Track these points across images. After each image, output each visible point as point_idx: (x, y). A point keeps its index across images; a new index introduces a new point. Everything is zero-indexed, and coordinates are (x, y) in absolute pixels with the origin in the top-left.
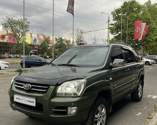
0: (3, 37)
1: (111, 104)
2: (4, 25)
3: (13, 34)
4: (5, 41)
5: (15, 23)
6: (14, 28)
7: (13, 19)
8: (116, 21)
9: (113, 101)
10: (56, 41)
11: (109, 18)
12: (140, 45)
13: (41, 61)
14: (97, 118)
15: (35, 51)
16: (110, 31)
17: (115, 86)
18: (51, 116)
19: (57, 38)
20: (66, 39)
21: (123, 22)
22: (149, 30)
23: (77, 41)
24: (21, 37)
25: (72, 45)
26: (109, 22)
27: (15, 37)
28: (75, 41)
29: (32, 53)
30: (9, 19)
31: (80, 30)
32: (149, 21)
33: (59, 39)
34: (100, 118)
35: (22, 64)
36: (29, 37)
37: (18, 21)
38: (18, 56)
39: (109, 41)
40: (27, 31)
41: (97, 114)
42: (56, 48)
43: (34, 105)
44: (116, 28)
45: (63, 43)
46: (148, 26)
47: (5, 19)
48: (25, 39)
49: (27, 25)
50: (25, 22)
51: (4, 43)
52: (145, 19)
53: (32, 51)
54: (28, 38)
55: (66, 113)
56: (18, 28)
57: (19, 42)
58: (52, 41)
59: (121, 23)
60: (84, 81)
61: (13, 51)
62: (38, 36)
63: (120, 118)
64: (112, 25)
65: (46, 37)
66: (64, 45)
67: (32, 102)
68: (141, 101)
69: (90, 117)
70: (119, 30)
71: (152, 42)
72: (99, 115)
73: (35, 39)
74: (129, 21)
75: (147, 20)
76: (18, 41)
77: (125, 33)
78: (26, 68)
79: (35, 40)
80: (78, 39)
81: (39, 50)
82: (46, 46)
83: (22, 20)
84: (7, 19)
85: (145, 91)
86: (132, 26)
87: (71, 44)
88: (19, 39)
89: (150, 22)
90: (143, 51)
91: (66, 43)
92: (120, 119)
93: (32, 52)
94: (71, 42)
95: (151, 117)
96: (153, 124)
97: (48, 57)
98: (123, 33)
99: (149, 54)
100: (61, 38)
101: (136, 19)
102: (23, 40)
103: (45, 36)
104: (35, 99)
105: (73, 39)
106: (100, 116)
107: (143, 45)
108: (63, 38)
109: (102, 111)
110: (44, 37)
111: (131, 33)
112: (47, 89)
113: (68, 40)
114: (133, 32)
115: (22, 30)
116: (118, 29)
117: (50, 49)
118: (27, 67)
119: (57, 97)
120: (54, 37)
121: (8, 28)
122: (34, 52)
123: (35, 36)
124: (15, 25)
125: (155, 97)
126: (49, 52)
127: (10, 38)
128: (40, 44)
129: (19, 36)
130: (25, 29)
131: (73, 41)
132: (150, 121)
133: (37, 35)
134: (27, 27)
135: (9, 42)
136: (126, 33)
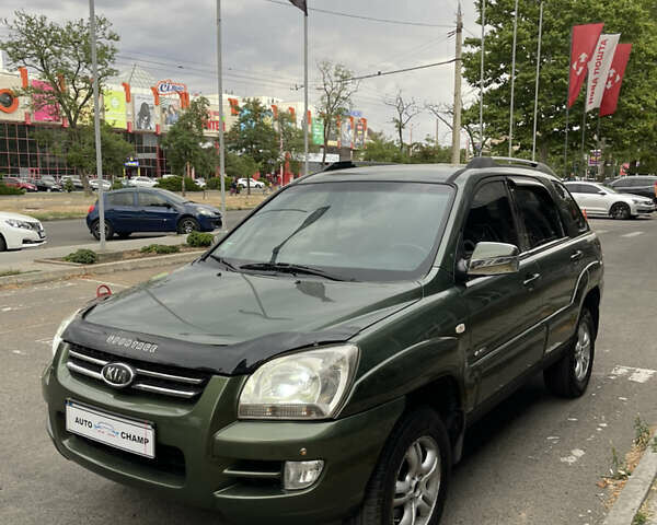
0: (9, 99)
1: (461, 427)
2: (10, 49)
3: (52, 89)
4: (18, 116)
5: (55, 41)
6: (53, 60)
7: (47, 24)
8: (489, 28)
9: (469, 414)
10: (234, 114)
11: (459, 16)
12: (593, 129)
13: (171, 211)
14: (401, 495)
15: (147, 161)
16: (463, 70)
17: (476, 353)
18: (218, 494)
19: (236, 102)
20: (275, 104)
21: (523, 31)
22: (631, 65)
23: (322, 115)
24: (87, 99)
25: (302, 134)
26: (459, 31)
27: (61, 102)
28: (314, 115)
29: (136, 168)
30: (30, 22)
31: (333, 67)
32: (634, 22)
33: (246, 107)
34: (415, 491)
35: (92, 222)
36: (118, 99)
37: (69, 27)
38: (76, 180)
39: (459, 114)
40: (110, 73)
41: (402, 479)
42: (236, 148)
43: (148, 450)
44: (488, 59)
45: (262, 124)
46: (630, 46)
47: (11, 23)
48: (103, 110)
49: (106, 49)
50: (99, 34)
51: (12, 125)
52: (617, 13)
53: (135, 161)
54: (115, 102)
55: (277, 484)
56: (73, 62)
57: (78, 122)
58: (215, 113)
59: (510, 33)
60: (348, 351)
61: (53, 160)
62: (156, 93)
63: (497, 475)
64: (474, 42)
65: (191, 98)
66: (269, 133)
67: (141, 440)
68: (586, 395)
69: (375, 493)
70: (502, 66)
71: (644, 117)
72: (413, 479)
73: (144, 106)
74: (548, 27)
75: (625, 18)
76: (73, 117)
77: (529, 78)
78: (109, 238)
79: (145, 111)
80: (329, 104)
81: (161, 154)
82: (192, 140)
83: (85, 25)
84: (18, 20)
85: (605, 348)
86: (561, 47)
87: (299, 126)
88: (78, 112)
89: (637, 31)
90: (605, 154)
91: (276, 123)
92: (496, 483)
93: (134, 164)
94: (300, 118)
95: (623, 473)
96: (628, 509)
97: (201, 183)
98: (521, 78)
99: (627, 166)
100: (256, 103)
101: (576, 15)
102: (93, 114)
103: (186, 95)
104: (149, 427)
105: (303, 104)
106: (414, 483)
107: (604, 133)
108: (265, 102)
109: (423, 461)
110: (184, 96)
111: (554, 78)
112: (200, 388)
113: (284, 108)
114: (562, 76)
115: (86, 70)
116: (497, 63)
117: (210, 149)
118: (115, 235)
119: (241, 420)
120: (225, 97)
121: (27, 60)
122: (140, 161)
123: (142, 93)
124: (57, 48)
125: (642, 376)
126: (205, 166)
127: (37, 106)
128: (167, 128)
129: (77, 96)
130: (100, 67)
131: (308, 113)
132: (616, 490)
133: (153, 89)
134: (110, 58)
135: (32, 120)
136: (533, 77)
